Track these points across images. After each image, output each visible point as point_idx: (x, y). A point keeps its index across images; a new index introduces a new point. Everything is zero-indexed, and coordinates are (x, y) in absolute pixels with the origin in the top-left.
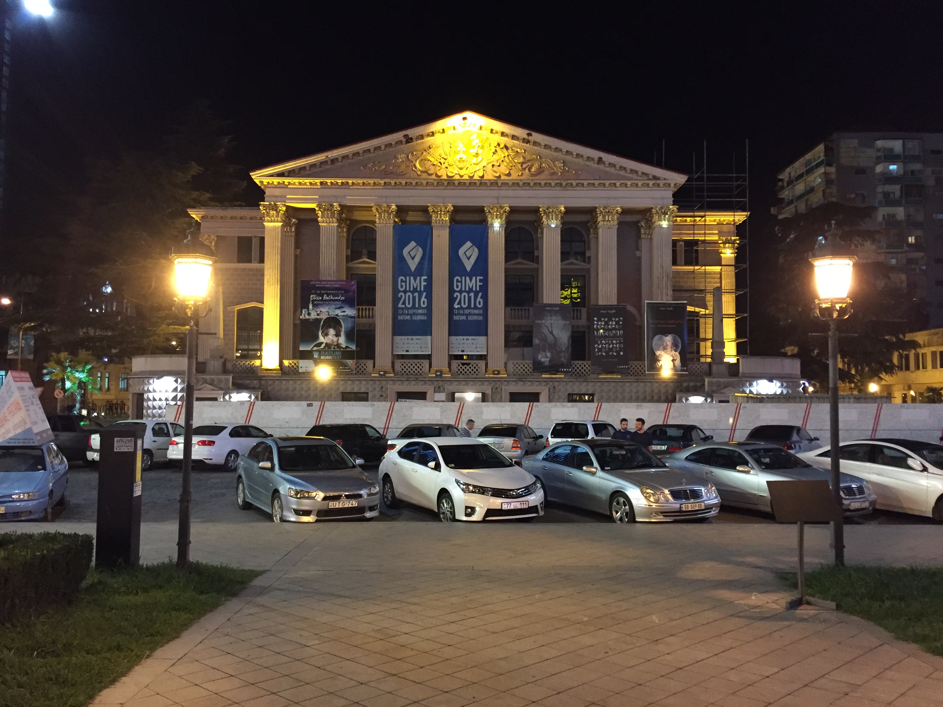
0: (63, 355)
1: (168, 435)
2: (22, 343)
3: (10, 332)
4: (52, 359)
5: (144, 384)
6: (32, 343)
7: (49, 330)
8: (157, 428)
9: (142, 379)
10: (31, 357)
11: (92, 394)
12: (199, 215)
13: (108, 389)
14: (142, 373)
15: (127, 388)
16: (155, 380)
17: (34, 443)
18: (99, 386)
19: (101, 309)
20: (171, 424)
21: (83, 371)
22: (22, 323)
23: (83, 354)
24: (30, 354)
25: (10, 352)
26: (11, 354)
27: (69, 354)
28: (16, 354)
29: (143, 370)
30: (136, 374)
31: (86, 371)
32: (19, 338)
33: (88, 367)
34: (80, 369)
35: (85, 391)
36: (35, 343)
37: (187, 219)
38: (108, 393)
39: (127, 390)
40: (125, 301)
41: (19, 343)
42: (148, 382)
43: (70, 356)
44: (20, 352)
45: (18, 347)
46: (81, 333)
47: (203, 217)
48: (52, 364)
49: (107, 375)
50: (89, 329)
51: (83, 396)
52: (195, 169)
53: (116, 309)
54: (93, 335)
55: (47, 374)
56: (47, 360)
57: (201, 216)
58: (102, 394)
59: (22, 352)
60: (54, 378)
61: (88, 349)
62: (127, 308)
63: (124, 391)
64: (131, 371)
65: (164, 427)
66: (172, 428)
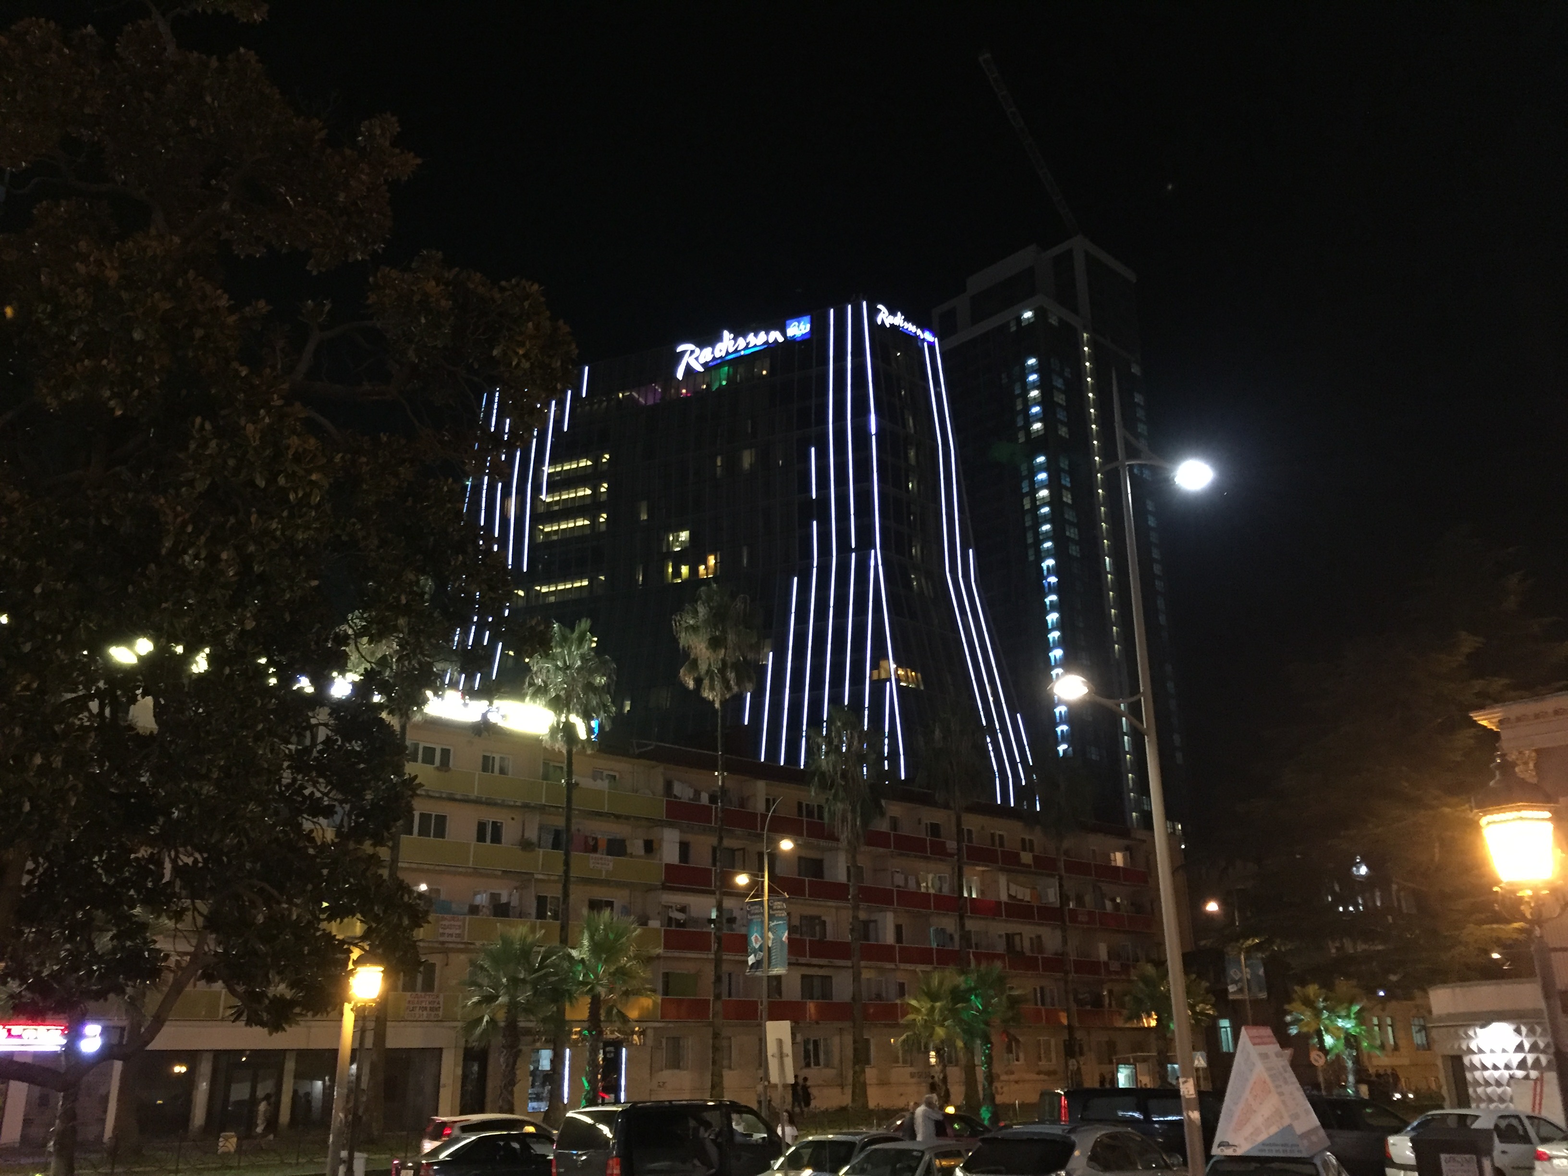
0: (1312, 990)
1: (1525, 1139)
2: (1247, 973)
3: (1227, 957)
4: (1295, 996)
5: (1458, 1038)
6: (1261, 972)
7: (1283, 949)
8: (1503, 1124)
9: (1452, 1030)
10: (1263, 995)
11: (1370, 1057)
12: (1494, 720)
13: (1396, 1048)
14: (1450, 1016)
15: (1428, 1043)
16: (1478, 1030)
17: (1300, 1151)
18: (1378, 1042)
19: (1356, 906)
20: (1529, 1117)
21: (1348, 1016)
22: (1241, 941)
23: (1343, 986)
24: (1260, 991)
25: (1232, 988)
26: (1234, 993)
27: (1320, 988)
28: (1241, 990)
29: (1452, 1011)
30: (1440, 1018)
31: (1353, 1016)
32: (1240, 965)
33: (1356, 1008)
34: (1343, 1013)
35: (1357, 1050)
36: (1265, 971)
37: (1473, 730)
38: (1397, 1053)
39: (1428, 1046)
40: (1395, 887)
41: (1241, 972)
42: (1466, 1034)
43: (1323, 991)
44: (1246, 987)
45: (1240, 980)
46: (1333, 951)
47: (1501, 722)
48: (1296, 1006)
49: (1389, 1021)
50: (1344, 941)
51: (1357, 1061)
52: (1468, 643)
53: (1382, 903)
54: (1352, 951)
55: (1293, 1023)
56: (1290, 1001)
57: (1497, 720)
58: (1387, 1056)
59: (1249, 989)
60: (1305, 1030)
61: (1348, 976)
62: (1399, 900)
63: (1425, 1049)
64: (1430, 1012)
65: (1515, 1122)
66: (1532, 1124)
